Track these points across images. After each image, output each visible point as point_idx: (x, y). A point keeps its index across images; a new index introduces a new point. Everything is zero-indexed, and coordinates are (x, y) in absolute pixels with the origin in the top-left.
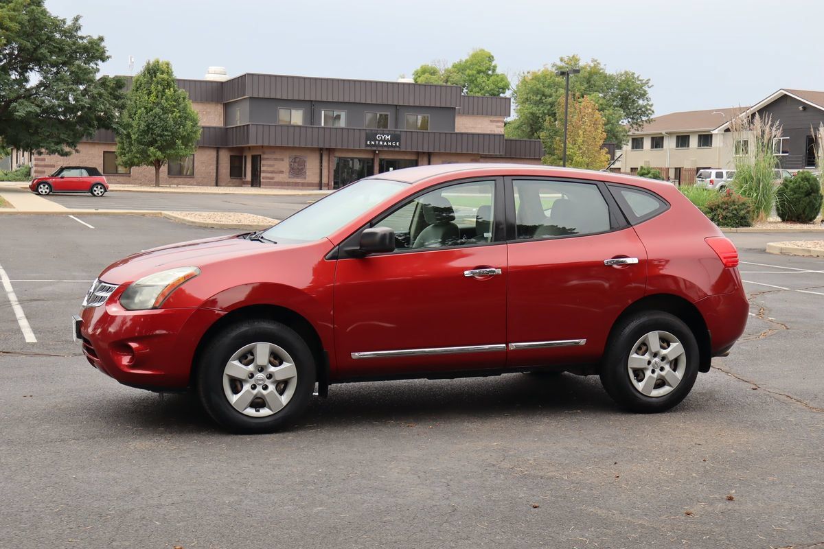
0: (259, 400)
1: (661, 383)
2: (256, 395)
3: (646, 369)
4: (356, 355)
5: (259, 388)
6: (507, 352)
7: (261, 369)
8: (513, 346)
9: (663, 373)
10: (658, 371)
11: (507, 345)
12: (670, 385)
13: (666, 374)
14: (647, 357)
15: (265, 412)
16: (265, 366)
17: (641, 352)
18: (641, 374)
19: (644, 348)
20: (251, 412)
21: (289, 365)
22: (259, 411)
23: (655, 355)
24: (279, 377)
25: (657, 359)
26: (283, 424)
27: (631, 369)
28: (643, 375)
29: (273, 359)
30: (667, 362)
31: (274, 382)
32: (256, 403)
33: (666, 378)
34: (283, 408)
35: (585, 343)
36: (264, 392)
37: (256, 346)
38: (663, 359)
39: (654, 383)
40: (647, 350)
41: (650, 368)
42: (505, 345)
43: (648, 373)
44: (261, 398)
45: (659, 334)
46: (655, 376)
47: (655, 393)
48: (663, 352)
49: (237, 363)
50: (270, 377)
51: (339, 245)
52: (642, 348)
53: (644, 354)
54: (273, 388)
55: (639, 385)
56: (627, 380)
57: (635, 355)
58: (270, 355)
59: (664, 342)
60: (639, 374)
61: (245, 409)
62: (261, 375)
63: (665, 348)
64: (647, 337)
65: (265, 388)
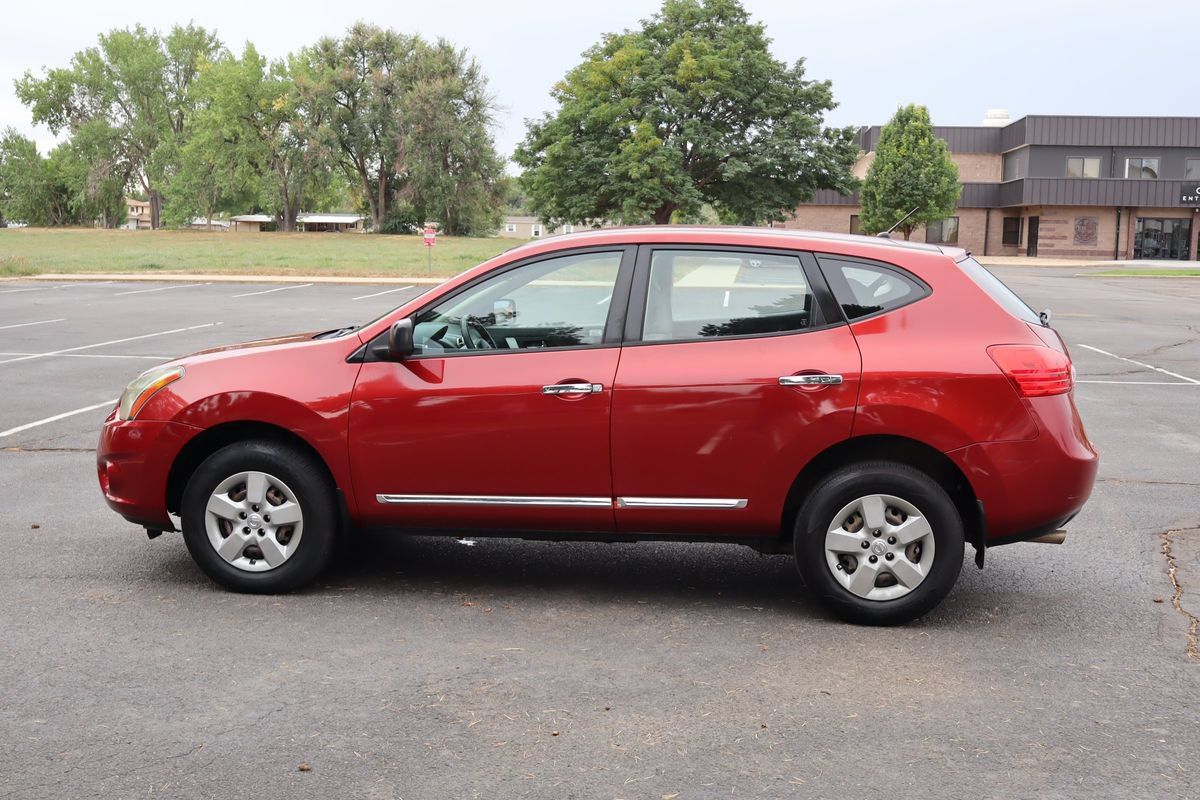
0: (255, 549)
1: (887, 580)
2: (248, 541)
3: (860, 554)
4: (381, 498)
5: (254, 533)
6: (612, 511)
7: (255, 508)
8: (624, 501)
9: (890, 564)
10: (882, 559)
11: (614, 500)
12: (905, 585)
13: (895, 565)
14: (861, 535)
15: (261, 565)
16: (260, 504)
17: (850, 527)
18: (851, 561)
19: (857, 521)
20: (243, 563)
21: (292, 504)
22: (254, 563)
23: (877, 533)
24: (278, 520)
25: (881, 541)
26: (285, 584)
27: (832, 551)
28: (854, 564)
29: (271, 495)
30: (900, 547)
31: (273, 526)
32: (253, 553)
33: (898, 573)
34: (285, 563)
35: (745, 505)
36: (260, 539)
37: (247, 476)
38: (893, 541)
39: (872, 577)
40: (861, 525)
41: (868, 553)
42: (609, 500)
43: (864, 561)
44: (256, 546)
45: (884, 500)
46: (876, 566)
47: (877, 594)
48: (892, 529)
49: (224, 497)
50: (266, 518)
51: (368, 342)
52: (854, 521)
53: (856, 530)
54: (271, 535)
55: (846, 580)
56: (825, 569)
57: (840, 531)
58: (269, 490)
59: (896, 514)
60: (847, 561)
61: (234, 559)
62: (255, 516)
63: (896, 524)
64: (861, 503)
65: (261, 533)
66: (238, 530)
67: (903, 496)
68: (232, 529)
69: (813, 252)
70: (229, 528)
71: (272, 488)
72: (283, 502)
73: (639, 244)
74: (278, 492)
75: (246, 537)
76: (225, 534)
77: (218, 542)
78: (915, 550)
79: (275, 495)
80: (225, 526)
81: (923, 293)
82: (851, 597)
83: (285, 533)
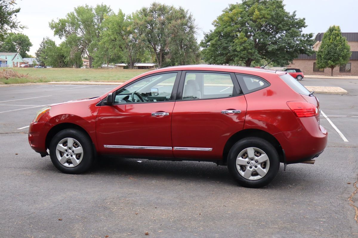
0: (70, 161)
1: (255, 174)
2: (68, 158)
3: (247, 166)
4: (105, 146)
5: (70, 156)
6: (172, 151)
7: (70, 149)
8: (176, 148)
9: (256, 169)
10: (253, 167)
11: (173, 148)
12: (260, 175)
13: (258, 169)
14: (247, 160)
15: (71, 165)
16: (71, 147)
17: (244, 157)
18: (244, 168)
19: (246, 155)
20: (66, 165)
21: (80, 148)
22: (69, 165)
23: (252, 159)
24: (76, 152)
25: (253, 162)
26: (79, 171)
27: (238, 164)
28: (245, 169)
29: (74, 145)
30: (259, 164)
31: (75, 154)
32: (69, 162)
33: (258, 172)
34: (78, 165)
35: (211, 150)
36: (71, 158)
37: (67, 139)
38: (257, 162)
39: (250, 173)
40: (247, 157)
41: (249, 165)
42: (171, 148)
43: (248, 168)
44: (70, 160)
45: (254, 149)
46: (251, 170)
47: (252, 178)
48: (256, 158)
49: (61, 145)
50: (73, 152)
51: (102, 100)
52: (245, 155)
53: (246, 158)
54: (74, 156)
55: (242, 173)
56: (236, 170)
57: (241, 158)
58: (74, 143)
59: (258, 153)
60: (243, 168)
61: (64, 163)
62: (70, 151)
63: (258, 156)
64: (247, 150)
65: (72, 156)
66: (65, 155)
67: (260, 148)
68: (63, 155)
69: (234, 73)
70: (63, 154)
71: (75, 143)
72: (78, 147)
73: (182, 70)
74: (77, 144)
75: (67, 157)
76: (62, 156)
77: (59, 158)
78: (264, 165)
79: (76, 145)
80: (62, 154)
81: (268, 85)
82: (244, 179)
83: (78, 156)
